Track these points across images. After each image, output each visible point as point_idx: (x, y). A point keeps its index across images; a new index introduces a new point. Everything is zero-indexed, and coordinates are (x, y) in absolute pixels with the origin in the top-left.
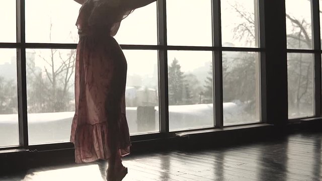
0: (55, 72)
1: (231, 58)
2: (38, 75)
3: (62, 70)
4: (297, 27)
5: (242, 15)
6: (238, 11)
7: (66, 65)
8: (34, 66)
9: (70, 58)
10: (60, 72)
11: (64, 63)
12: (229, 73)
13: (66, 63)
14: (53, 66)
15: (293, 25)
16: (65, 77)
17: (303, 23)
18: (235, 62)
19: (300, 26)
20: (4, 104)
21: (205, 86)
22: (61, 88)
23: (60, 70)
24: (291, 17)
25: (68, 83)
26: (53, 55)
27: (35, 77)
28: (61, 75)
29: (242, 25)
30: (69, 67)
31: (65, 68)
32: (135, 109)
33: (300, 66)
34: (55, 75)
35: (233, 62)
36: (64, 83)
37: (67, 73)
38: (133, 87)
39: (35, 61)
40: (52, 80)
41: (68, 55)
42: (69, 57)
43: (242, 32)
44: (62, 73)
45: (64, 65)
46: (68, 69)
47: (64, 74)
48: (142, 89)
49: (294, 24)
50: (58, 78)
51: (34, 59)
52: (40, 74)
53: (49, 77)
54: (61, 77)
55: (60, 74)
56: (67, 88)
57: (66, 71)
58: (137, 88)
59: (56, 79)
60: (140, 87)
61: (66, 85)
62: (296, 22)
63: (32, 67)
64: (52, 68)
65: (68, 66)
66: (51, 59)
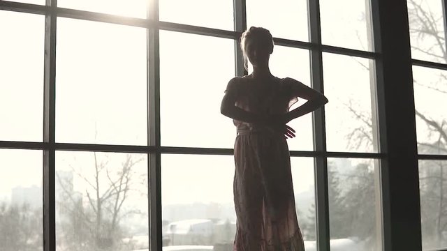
0: (100, 197)
1: (345, 175)
2: (76, 201)
3: (110, 195)
4: (435, 130)
5: (359, 117)
6: (352, 110)
7: (115, 188)
8: (71, 189)
9: (122, 179)
10: (107, 198)
11: (114, 185)
12: (343, 198)
13: (116, 185)
14: (98, 190)
15: (430, 129)
16: (114, 204)
17: (443, 125)
18: (349, 181)
19: (440, 129)
20: (29, 241)
21: (309, 218)
22: (109, 221)
23: (108, 194)
24: (427, 118)
25: (118, 214)
26: (97, 173)
27: (73, 204)
28: (109, 202)
29: (360, 129)
30: (120, 191)
31: (115, 191)
32: (211, 247)
33: (441, 184)
34: (100, 201)
35: (347, 180)
36: (113, 212)
37: (117, 199)
38: (209, 221)
39: (74, 182)
40: (97, 209)
41: (119, 173)
42: (120, 177)
43: (359, 139)
44: (110, 198)
45: (113, 187)
46: (118, 193)
47: (112, 200)
48: (222, 223)
49: (431, 126)
50: (105, 205)
51: (72, 179)
52: (80, 201)
53: (92, 204)
54: (109, 205)
55: (107, 200)
56: (117, 220)
57: (116, 196)
58: (215, 221)
59: (102, 207)
60: (219, 220)
61: (115, 215)
62: (434, 124)
63: (69, 190)
64: (96, 192)
65: (118, 189)
66: (95, 180)
